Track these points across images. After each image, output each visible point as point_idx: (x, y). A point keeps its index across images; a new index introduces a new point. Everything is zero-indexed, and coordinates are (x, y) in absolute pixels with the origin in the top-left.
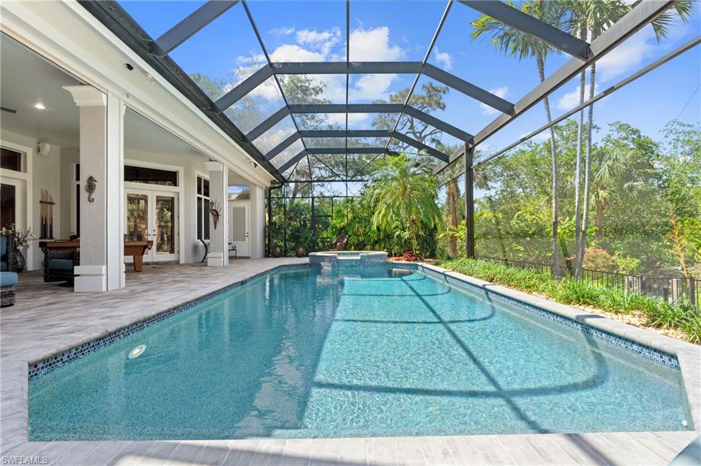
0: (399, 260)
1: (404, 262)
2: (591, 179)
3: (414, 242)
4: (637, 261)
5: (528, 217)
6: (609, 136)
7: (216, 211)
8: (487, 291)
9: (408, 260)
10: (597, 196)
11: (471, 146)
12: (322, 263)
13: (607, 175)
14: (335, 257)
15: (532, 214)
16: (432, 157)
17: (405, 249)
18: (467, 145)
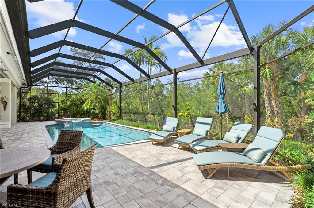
0: (94, 121)
1: (96, 121)
2: (150, 94)
3: (100, 114)
4: (160, 118)
5: (134, 105)
6: (155, 82)
7: (6, 102)
8: (130, 128)
9: (98, 121)
10: (151, 99)
11: (121, 86)
12: (64, 124)
13: (154, 94)
14: (71, 121)
15: (135, 105)
16: (107, 86)
17: (95, 116)
18: (120, 86)
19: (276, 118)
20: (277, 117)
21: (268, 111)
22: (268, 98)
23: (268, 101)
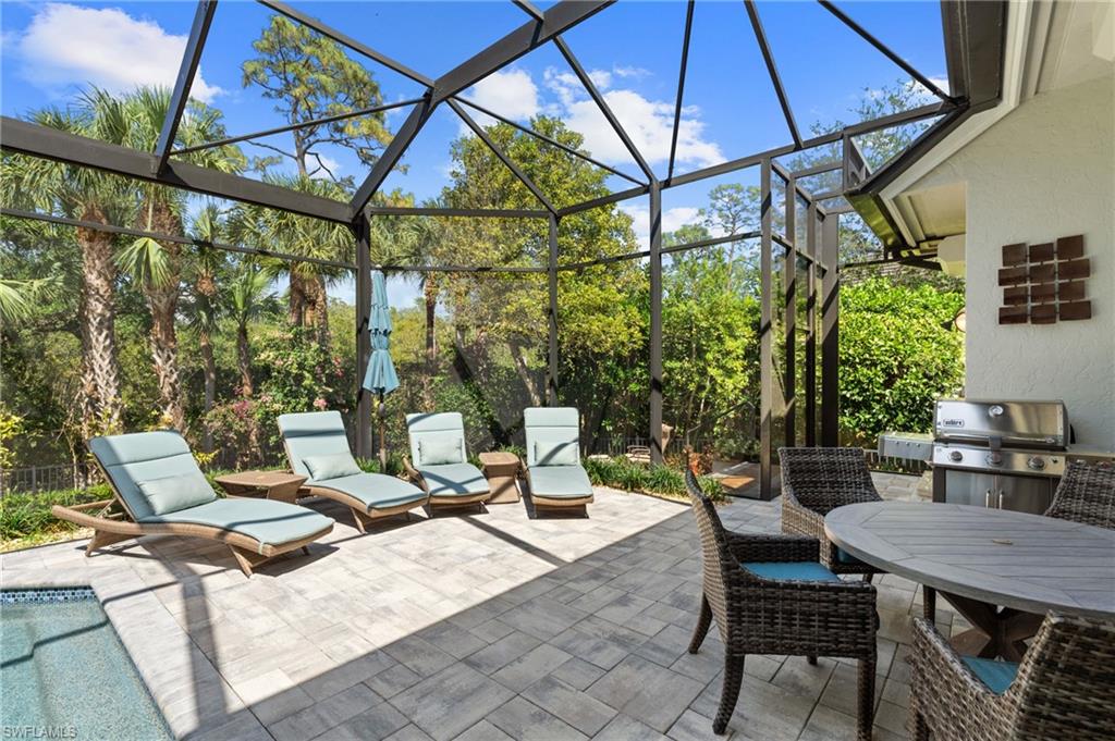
19: (165, 409)
20: (171, 405)
21: (110, 387)
22: (108, 342)
23: (108, 353)
